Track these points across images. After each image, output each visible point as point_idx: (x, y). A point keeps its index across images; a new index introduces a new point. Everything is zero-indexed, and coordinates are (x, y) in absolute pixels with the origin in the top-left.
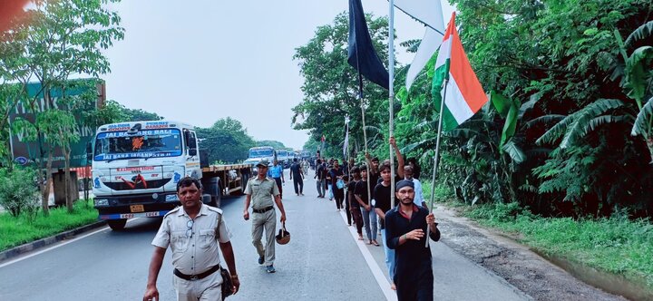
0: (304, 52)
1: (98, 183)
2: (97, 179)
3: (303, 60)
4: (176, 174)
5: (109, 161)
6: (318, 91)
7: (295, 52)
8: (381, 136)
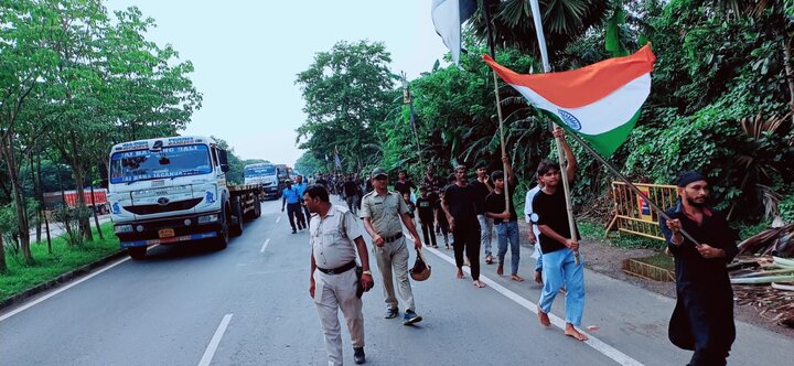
0: (304, 77)
1: (117, 208)
2: (116, 204)
3: (305, 85)
4: (209, 193)
5: (129, 183)
6: (321, 113)
7: (297, 78)
8: (381, 153)
